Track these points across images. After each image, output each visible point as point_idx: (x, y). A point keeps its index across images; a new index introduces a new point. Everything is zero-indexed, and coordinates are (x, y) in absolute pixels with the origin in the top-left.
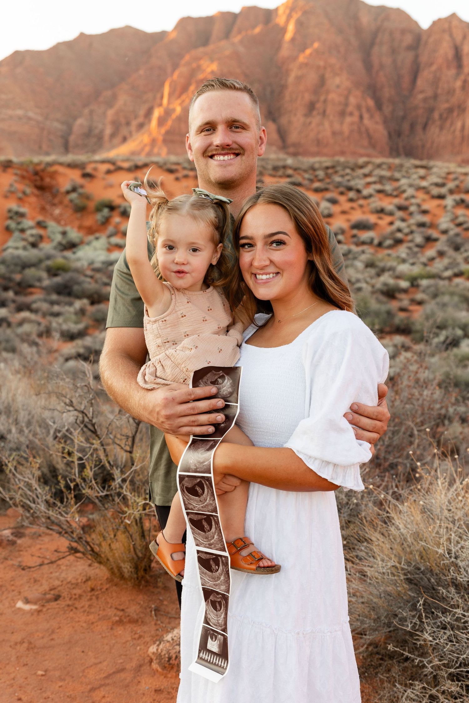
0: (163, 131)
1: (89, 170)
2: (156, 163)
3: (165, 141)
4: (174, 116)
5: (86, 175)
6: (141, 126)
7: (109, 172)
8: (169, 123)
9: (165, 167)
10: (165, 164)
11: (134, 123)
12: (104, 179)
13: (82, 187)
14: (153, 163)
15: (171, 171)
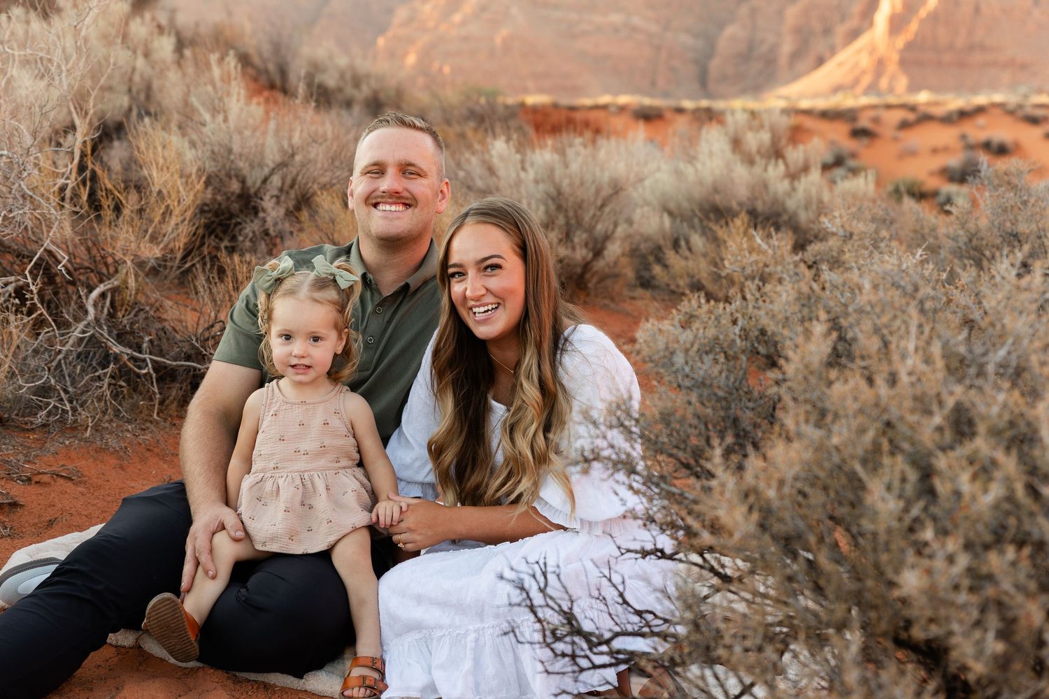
0: (900, 42)
1: (864, 122)
2: (1001, 106)
3: (904, 63)
4: (923, 13)
5: (859, 133)
6: (854, 34)
7: (904, 125)
8: (914, 26)
9: (1020, 113)
10: (1020, 106)
11: (841, 30)
12: (896, 139)
13: (854, 155)
14: (995, 105)
15: (1034, 121)
